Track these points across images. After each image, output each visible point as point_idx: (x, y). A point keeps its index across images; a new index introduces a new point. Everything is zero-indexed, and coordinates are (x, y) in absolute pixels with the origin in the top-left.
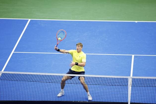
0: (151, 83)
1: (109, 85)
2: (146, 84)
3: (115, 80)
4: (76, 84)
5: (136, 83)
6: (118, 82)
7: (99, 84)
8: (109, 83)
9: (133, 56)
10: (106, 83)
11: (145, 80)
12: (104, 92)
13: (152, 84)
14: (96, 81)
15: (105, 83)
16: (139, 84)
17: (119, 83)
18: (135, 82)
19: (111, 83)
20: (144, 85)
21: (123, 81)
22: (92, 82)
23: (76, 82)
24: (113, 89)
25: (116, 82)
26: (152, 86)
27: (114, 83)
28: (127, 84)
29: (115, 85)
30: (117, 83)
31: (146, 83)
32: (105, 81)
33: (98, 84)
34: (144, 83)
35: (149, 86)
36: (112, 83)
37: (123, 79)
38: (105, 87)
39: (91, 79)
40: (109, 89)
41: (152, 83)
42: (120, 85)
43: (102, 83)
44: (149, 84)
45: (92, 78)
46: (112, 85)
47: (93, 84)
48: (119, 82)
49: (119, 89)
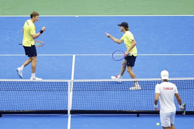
0: (94, 86)
1: (46, 90)
2: (88, 88)
3: (53, 85)
4: (8, 90)
5: (78, 87)
6: (56, 86)
7: (35, 90)
8: (46, 88)
9: (74, 56)
10: (43, 88)
11: (87, 83)
12: (41, 99)
13: (96, 88)
14: (30, 86)
15: (41, 88)
16: (81, 88)
17: (58, 88)
18: (76, 87)
19: (48, 88)
20: (86, 90)
21: (62, 85)
22: (26, 88)
23: (8, 88)
24: (50, 95)
25: (54, 87)
26: (95, 90)
27: (52, 88)
28: (67, 88)
29: (53, 90)
30: (56, 88)
31: (89, 86)
32: (41, 86)
33: (33, 90)
34: (87, 86)
35: (92, 90)
36: (50, 88)
37: (62, 83)
38: (42, 93)
39: (25, 85)
40: (47, 95)
41: (96, 86)
42: (59, 90)
43: (37, 88)
44: (92, 88)
45: (26, 83)
46: (50, 90)
47: (28, 90)
48: (58, 86)
49: (58, 95)
